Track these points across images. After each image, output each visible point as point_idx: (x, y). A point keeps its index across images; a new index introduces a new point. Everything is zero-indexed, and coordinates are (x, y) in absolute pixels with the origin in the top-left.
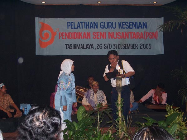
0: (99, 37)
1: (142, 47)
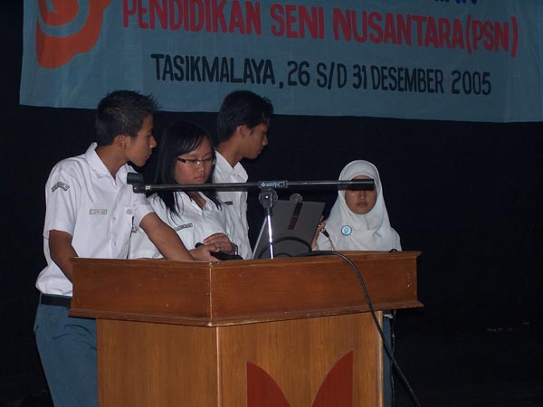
1: (459, 86)
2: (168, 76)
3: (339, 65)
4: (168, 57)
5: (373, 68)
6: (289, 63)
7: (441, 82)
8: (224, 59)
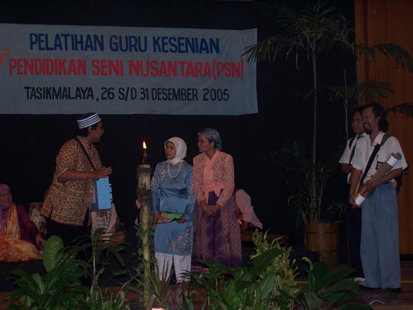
0: (106, 70)
1: (208, 97)
2: (33, 97)
3: (132, 89)
4: (33, 88)
5: (152, 89)
6: (102, 89)
7: (196, 95)
8: (65, 88)
